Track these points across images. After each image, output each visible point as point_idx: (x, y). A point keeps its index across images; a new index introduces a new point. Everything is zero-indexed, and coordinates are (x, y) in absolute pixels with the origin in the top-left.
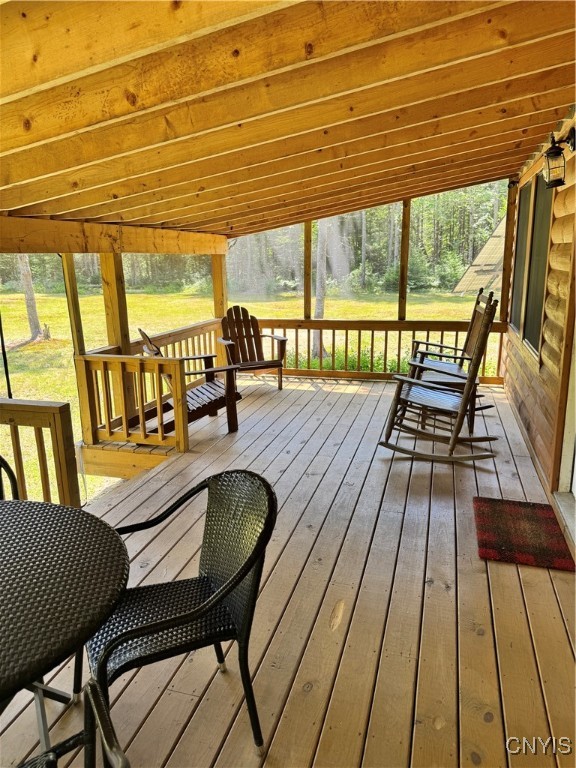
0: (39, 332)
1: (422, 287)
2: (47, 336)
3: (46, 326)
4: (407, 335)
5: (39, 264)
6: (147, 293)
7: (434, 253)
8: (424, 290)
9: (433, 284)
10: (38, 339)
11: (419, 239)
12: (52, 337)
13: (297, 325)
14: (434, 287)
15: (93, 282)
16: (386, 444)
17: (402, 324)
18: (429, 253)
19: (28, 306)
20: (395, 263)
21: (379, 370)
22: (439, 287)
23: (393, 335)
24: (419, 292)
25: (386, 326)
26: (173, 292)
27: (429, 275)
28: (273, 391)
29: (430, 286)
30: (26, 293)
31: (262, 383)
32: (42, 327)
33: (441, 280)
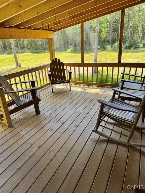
0: (18, 65)
1: (137, 47)
2: (20, 66)
3: (20, 63)
4: (121, 69)
5: (30, 45)
6: (57, 52)
7: (142, 37)
8: (137, 48)
9: (141, 46)
10: (18, 67)
11: (137, 32)
12: (22, 67)
13: (79, 65)
14: (141, 47)
15: (44, 49)
16: (96, 131)
17: (119, 64)
18: (141, 36)
19: (15, 58)
20: (129, 40)
21: (110, 83)
22: (143, 47)
23: (116, 69)
24: (136, 49)
25: (113, 65)
26: (64, 52)
27: (140, 44)
28: (67, 91)
29: (140, 47)
30: (14, 54)
31: (66, 87)
32: (19, 64)
33: (143, 45)
